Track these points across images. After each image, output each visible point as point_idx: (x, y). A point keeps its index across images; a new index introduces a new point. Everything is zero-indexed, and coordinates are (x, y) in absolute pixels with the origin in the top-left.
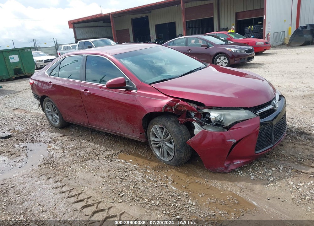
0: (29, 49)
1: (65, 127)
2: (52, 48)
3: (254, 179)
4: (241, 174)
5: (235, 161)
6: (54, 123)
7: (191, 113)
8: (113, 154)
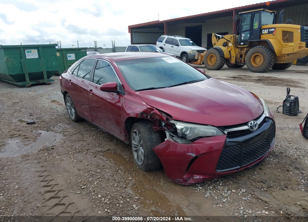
0: (85, 49)
1: (79, 121)
2: (110, 50)
3: (208, 197)
4: (199, 190)
5: (195, 175)
6: (71, 116)
7: (162, 122)
8: (100, 151)
